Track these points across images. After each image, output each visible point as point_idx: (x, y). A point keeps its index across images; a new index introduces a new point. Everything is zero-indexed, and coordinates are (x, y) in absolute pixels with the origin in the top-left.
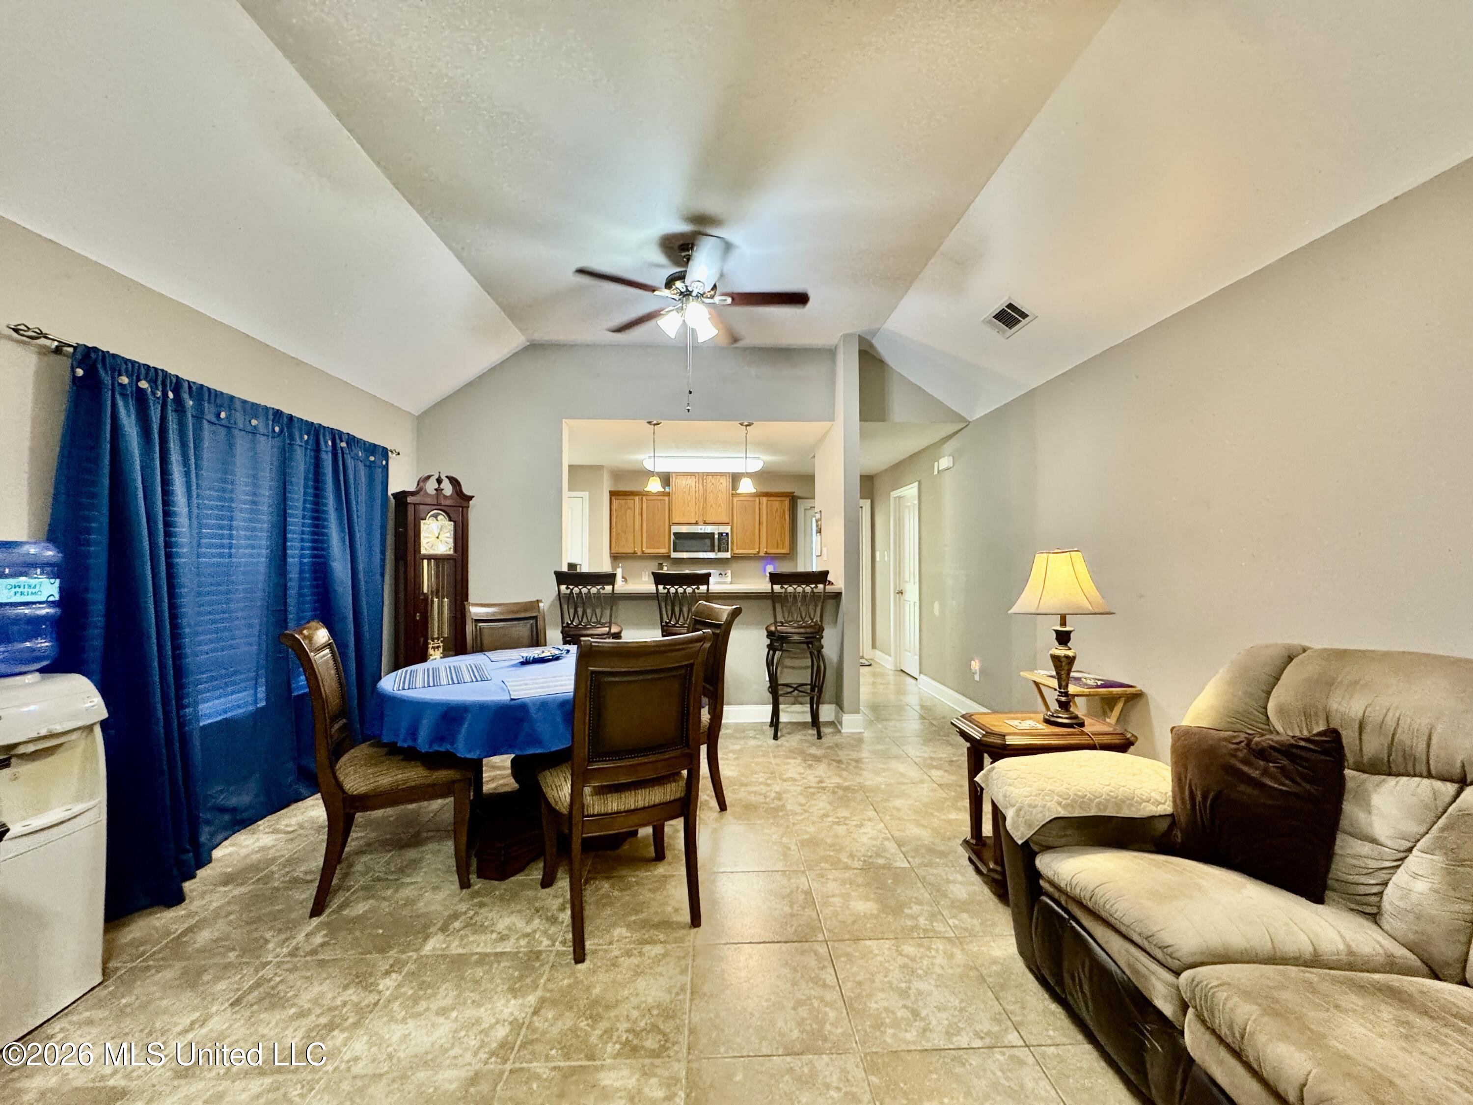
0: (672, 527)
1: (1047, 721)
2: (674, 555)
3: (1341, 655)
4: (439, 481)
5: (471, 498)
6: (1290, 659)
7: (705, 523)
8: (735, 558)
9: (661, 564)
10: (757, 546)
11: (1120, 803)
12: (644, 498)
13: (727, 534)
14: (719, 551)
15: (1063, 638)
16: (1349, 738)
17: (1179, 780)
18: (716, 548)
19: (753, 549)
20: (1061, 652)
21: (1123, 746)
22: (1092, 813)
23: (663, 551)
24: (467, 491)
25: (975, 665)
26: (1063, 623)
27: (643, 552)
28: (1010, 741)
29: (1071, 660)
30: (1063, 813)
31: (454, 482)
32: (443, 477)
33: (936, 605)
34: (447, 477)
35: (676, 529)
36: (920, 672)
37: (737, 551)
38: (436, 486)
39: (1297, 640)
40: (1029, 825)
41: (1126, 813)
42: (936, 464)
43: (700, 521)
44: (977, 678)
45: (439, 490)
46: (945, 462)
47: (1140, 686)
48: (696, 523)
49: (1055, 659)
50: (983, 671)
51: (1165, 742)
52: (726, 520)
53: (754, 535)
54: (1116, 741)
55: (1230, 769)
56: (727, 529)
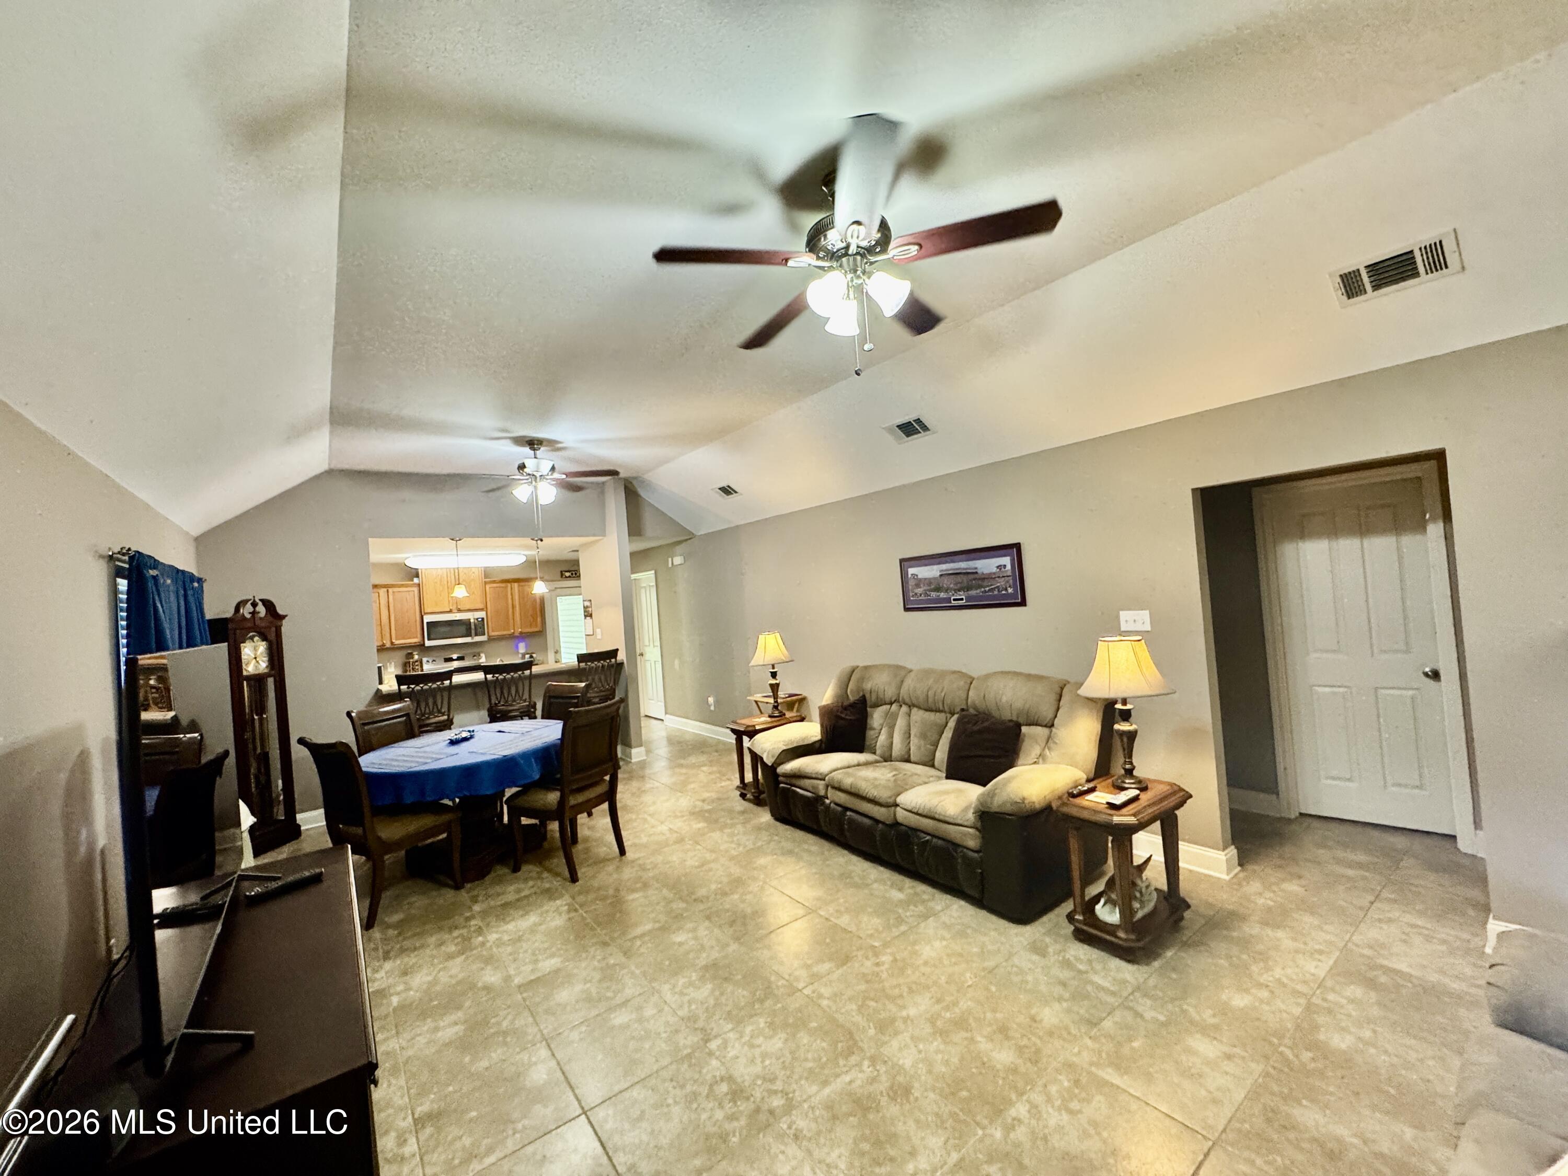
0: (425, 617)
1: (770, 716)
2: (428, 643)
3: (866, 668)
4: (254, 605)
5: (284, 617)
6: (853, 671)
7: (459, 611)
8: (491, 639)
9: (411, 654)
10: (512, 627)
11: (803, 740)
12: (390, 590)
13: (483, 619)
14: (476, 635)
15: (774, 675)
16: (867, 696)
17: (822, 726)
18: (473, 632)
19: (509, 630)
20: (774, 682)
21: (802, 719)
22: (795, 745)
23: (416, 640)
24: (281, 611)
25: (711, 700)
26: (773, 668)
27: (392, 643)
28: (758, 727)
29: (778, 685)
30: (785, 748)
31: (269, 605)
32: (257, 601)
33: (677, 662)
34: (260, 600)
35: (427, 619)
36: (666, 713)
37: (493, 634)
38: (251, 609)
39: (855, 664)
40: (773, 756)
41: (806, 742)
42: (670, 559)
43: (454, 608)
44: (712, 708)
45: (253, 613)
46: (678, 560)
47: (805, 694)
48: (451, 611)
49: (772, 686)
50: (717, 702)
51: (816, 715)
52: (481, 606)
53: (508, 618)
54: (798, 718)
55: (838, 717)
56: (482, 614)
